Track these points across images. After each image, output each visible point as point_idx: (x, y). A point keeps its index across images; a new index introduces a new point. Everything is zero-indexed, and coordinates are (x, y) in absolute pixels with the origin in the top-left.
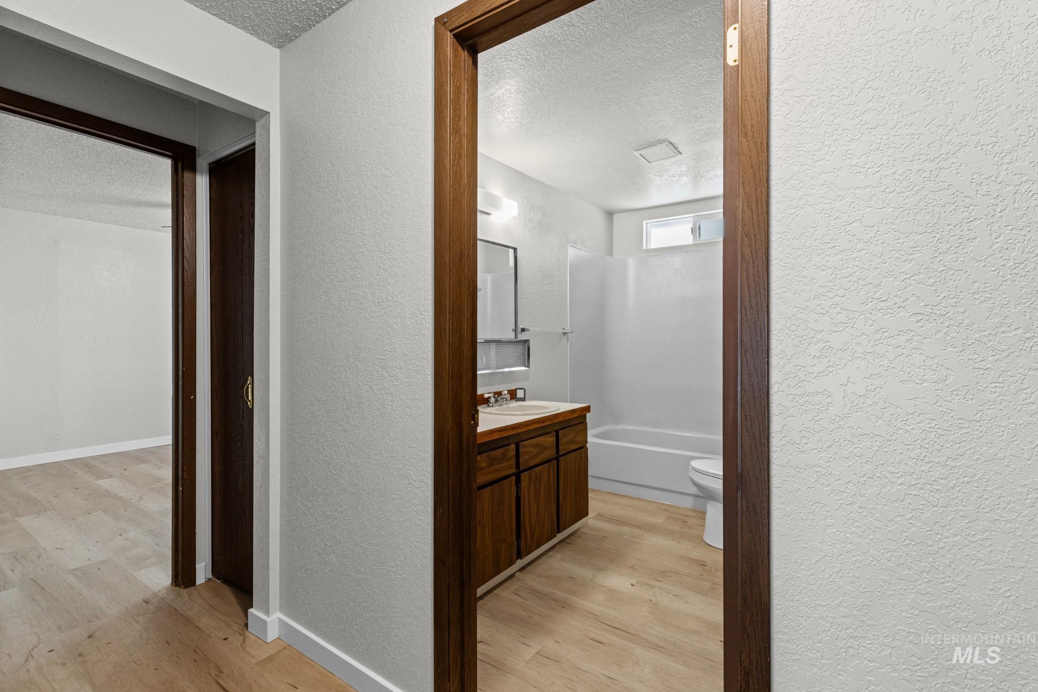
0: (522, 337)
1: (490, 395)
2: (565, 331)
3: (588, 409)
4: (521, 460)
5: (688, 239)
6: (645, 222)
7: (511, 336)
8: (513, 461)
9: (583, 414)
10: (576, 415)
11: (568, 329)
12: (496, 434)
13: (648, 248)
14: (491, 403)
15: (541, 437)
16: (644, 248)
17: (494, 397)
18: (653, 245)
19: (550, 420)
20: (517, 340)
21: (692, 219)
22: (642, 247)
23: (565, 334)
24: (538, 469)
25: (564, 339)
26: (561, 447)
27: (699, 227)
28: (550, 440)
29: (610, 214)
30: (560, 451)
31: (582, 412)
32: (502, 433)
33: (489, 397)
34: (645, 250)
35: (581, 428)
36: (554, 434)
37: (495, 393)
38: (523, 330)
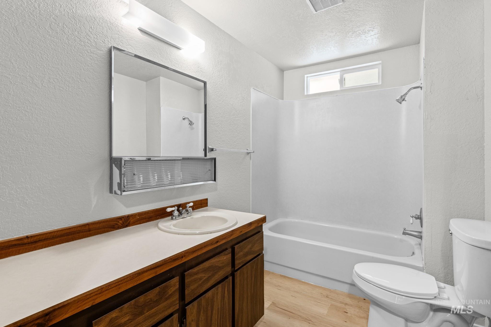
0: (210, 155)
1: (173, 209)
2: (248, 151)
3: (263, 220)
4: (187, 292)
5: (337, 87)
6: (306, 76)
7: (201, 154)
8: (177, 296)
9: (260, 225)
10: (253, 227)
11: (251, 150)
12: (146, 274)
13: (308, 94)
14: (174, 216)
15: (214, 258)
16: (306, 94)
17: (178, 210)
18: (312, 91)
19: (225, 238)
20: (206, 158)
21: (339, 73)
22: (304, 93)
23: (248, 153)
24: (210, 294)
25: (248, 157)
26: (237, 262)
27: (344, 78)
28: (226, 258)
29: (282, 70)
30: (236, 266)
31: (258, 224)
32: (157, 269)
33: (173, 211)
34: (306, 95)
35: (257, 238)
36: (230, 250)
37: (179, 206)
38: (212, 150)
